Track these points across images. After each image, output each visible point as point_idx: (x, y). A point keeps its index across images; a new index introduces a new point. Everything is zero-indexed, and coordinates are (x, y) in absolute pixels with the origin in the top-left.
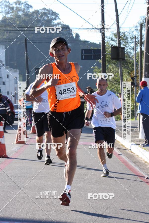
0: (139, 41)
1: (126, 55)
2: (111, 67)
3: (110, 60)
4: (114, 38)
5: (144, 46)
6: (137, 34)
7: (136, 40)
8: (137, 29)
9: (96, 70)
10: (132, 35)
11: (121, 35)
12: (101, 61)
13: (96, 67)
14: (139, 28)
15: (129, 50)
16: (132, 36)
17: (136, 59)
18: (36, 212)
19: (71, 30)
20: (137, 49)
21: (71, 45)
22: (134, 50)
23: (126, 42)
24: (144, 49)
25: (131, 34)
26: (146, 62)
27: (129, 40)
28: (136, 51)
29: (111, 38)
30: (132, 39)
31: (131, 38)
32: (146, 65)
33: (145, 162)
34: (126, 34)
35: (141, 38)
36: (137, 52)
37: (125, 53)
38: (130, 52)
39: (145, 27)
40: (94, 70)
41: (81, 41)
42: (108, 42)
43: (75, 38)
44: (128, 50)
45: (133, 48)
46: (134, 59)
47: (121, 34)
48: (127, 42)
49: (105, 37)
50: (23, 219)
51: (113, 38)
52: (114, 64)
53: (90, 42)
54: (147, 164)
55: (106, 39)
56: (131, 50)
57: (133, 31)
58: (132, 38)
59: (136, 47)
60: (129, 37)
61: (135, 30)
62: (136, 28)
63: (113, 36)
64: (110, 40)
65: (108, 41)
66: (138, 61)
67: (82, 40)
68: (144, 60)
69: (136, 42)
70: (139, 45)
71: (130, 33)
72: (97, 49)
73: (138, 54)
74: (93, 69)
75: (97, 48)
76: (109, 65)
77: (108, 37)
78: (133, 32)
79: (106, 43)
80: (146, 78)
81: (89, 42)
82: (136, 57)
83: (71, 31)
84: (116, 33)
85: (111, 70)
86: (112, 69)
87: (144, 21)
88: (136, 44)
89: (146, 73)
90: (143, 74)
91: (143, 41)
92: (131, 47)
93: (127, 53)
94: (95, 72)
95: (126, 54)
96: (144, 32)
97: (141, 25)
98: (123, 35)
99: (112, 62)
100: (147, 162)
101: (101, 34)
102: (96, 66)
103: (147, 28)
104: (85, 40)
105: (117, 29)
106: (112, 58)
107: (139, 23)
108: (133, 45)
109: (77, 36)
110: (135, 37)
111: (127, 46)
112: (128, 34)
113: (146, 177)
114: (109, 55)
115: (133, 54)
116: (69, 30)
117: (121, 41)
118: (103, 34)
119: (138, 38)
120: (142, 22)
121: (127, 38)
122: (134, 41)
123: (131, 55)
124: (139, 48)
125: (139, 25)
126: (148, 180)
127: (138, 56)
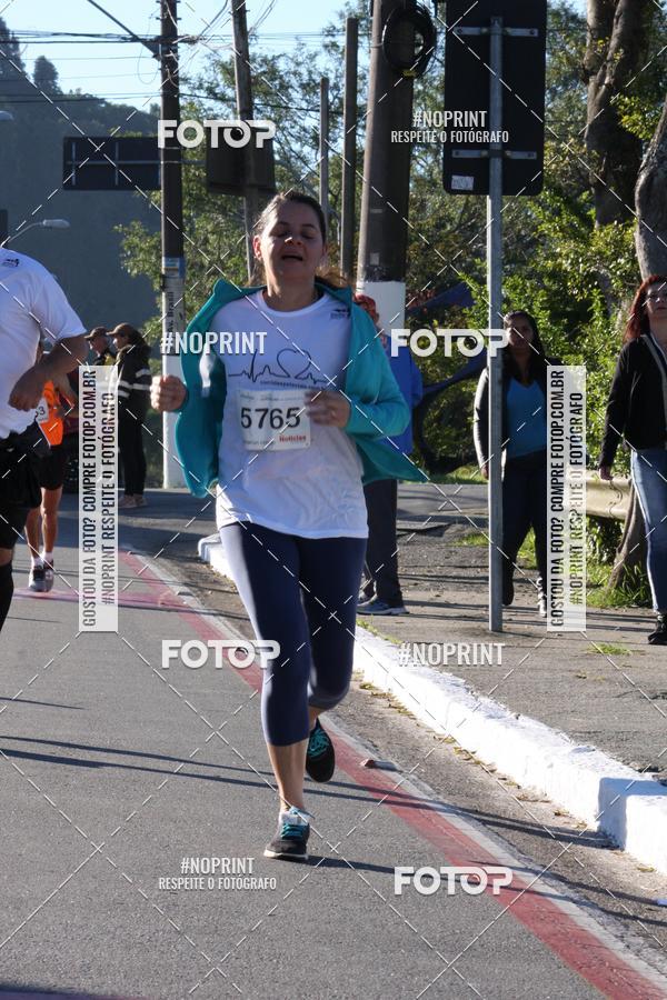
0: (341, 100)
1: (278, 167)
2: (210, 227)
3: (204, 191)
4: (222, 83)
5: (364, 127)
6: (330, 65)
7: (331, 97)
8: (334, 45)
9: (136, 240)
10: (310, 73)
11: (253, 74)
12: (158, 196)
13: (137, 225)
14: (342, 40)
15: (296, 146)
16: (311, 79)
17: (326, 190)
19: (16, 43)
20: (335, 141)
21: (11, 117)
22: (318, 144)
23: (279, 106)
24: (363, 142)
25: (303, 70)
27: (297, 95)
28: (326, 149)
29: (206, 85)
30: (308, 93)
31: (303, 86)
32: (370, 217)
33: (363, 687)
34: (282, 65)
35: (353, 90)
36: (330, 154)
37: (277, 157)
38: (300, 157)
39: (369, 35)
40: (124, 241)
41: (62, 95)
42: (191, 104)
43: (32, 81)
44: (288, 143)
45: (315, 138)
46: (318, 189)
47: (256, 69)
48: (287, 108)
49: (177, 80)
51: (218, 85)
52: (223, 211)
53: (108, 105)
54: (373, 695)
55: (183, 89)
56: (302, 146)
57: (316, 55)
58: (307, 87)
59: (326, 130)
60: (294, 81)
61: (326, 46)
62: (329, 40)
63: (220, 77)
64: (203, 93)
65: (196, 100)
66: (336, 197)
67: (66, 91)
68: (363, 195)
69: (326, 103)
70: (342, 120)
71: (298, 64)
72: (138, 138)
73: (339, 165)
74: (121, 236)
75: (140, 134)
76: (197, 216)
77: (195, 81)
78: (312, 57)
79: (183, 108)
80: (375, 280)
81: (102, 101)
82: (325, 182)
83: (16, 48)
84: (232, 62)
85: (206, 241)
86: (212, 238)
87: (368, 5)
88: (328, 115)
89: (375, 260)
90: (360, 265)
91: (360, 100)
92: (305, 130)
93: (286, 160)
94: (130, 248)
95: (279, 163)
96: (366, 59)
97: (353, 25)
98: (264, 73)
99: (215, 204)
100: (371, 687)
101: (158, 64)
102: (133, 223)
103: (380, 41)
104: (83, 93)
105: (237, 44)
106: (214, 185)
107: (342, 16)
108: (312, 121)
109: (46, 69)
110: (325, 81)
111: (287, 124)
112: (292, 67)
113: (362, 758)
114: (198, 169)
115: (313, 166)
116: (6, 42)
117: (256, 101)
118: (169, 66)
119: (336, 87)
120: (358, 11)
121: (285, 87)
122: (317, 100)
123: (306, 171)
124: (343, 134)
125: (341, 24)
126: (373, 771)
127: (338, 176)
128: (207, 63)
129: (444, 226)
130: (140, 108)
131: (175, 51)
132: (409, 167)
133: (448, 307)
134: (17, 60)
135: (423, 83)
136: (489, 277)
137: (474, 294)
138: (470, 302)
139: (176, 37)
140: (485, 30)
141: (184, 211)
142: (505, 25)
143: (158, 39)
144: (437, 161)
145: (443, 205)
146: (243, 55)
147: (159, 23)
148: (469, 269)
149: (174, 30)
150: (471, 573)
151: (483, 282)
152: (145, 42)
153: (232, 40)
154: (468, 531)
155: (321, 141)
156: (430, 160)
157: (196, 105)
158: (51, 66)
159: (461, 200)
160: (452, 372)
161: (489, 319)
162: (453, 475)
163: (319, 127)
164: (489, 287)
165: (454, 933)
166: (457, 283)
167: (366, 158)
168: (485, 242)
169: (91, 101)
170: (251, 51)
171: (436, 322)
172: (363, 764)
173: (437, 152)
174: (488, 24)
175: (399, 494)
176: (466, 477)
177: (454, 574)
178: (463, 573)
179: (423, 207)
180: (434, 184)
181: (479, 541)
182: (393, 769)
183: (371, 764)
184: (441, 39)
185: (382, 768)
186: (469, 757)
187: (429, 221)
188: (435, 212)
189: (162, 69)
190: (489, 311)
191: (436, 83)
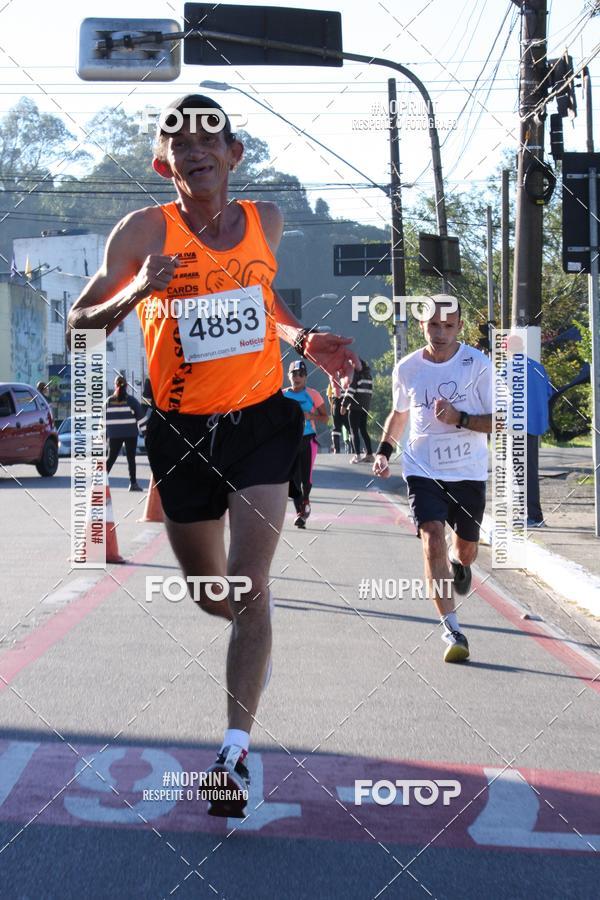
0: (499, 219)
1: (462, 260)
3: (418, 275)
4: (427, 211)
5: (513, 235)
6: (494, 199)
7: (493, 218)
8: (494, 186)
10: (480, 203)
11: (446, 204)
12: (391, 279)
14: (499, 184)
15: (473, 247)
16: (481, 207)
17: (491, 273)
18: (206, 719)
19: (304, 190)
20: (496, 243)
21: (302, 234)
22: (485, 245)
23: (462, 223)
24: (514, 243)
25: (476, 201)
26: (520, 280)
27: (472, 217)
28: (491, 248)
29: (418, 212)
30: (479, 215)
31: (476, 211)
32: (519, 288)
33: (521, 570)
34: (463, 200)
35: (506, 213)
36: (493, 251)
37: (461, 254)
38: (475, 254)
39: (516, 180)
41: (332, 220)
42: (409, 223)
43: (314, 212)
44: (467, 245)
45: (484, 242)
46: (487, 272)
47: (448, 202)
48: (466, 224)
49: (400, 209)
50: (166, 742)
51: (425, 212)
52: (429, 286)
53: (360, 225)
54: (527, 576)
55: (404, 214)
56: (476, 247)
57: (484, 192)
58: (479, 212)
59: (491, 237)
60: (471, 209)
61: (489, 187)
62: (490, 184)
63: (426, 207)
64: (416, 217)
65: (412, 221)
66: (497, 277)
67: (334, 218)
68: (514, 275)
69: (491, 221)
70: (500, 231)
71: (473, 198)
72: (378, 244)
73: (498, 258)
75: (379, 242)
77: (411, 210)
78: (481, 194)
79: (405, 226)
80: (522, 326)
81: (356, 223)
82: (491, 268)
83: (304, 194)
84: (433, 198)
87: (515, 162)
88: (492, 228)
89: (523, 313)
90: (513, 317)
91: (511, 219)
92: (477, 237)
93: (467, 255)
95: (462, 257)
96: (515, 195)
97: (506, 174)
98: (453, 204)
99: (425, 282)
100: (525, 571)
101: (390, 200)
103: (522, 183)
104: (344, 219)
105: (437, 187)
106: (425, 270)
107: (498, 169)
108: (482, 232)
109: (322, 206)
110: (489, 208)
111: (467, 234)
112: (469, 200)
113: (521, 613)
114: (414, 261)
115: (483, 259)
116: (299, 190)
117: (448, 221)
118: (396, 201)
119: (496, 211)
120: (508, 166)
121: (465, 212)
122: (486, 220)
123: (479, 261)
124: (501, 239)
125: (499, 174)
126: (528, 622)
127: (499, 264)
128: (419, 199)
129: (562, 293)
130: (378, 227)
131: (399, 192)
132: (541, 259)
133: (566, 341)
134: (305, 200)
135: (548, 208)
136: (591, 323)
137: (582, 333)
138: (580, 338)
139: (400, 184)
140: (585, 176)
141: (406, 287)
142: (597, 172)
143: (389, 186)
144: (557, 254)
145: (561, 280)
146: (440, 193)
147: (390, 177)
148: (578, 318)
149: (398, 180)
150: (584, 501)
151: (587, 326)
152: (382, 188)
153: (434, 185)
154: (581, 476)
155: (488, 244)
156: (553, 253)
157: (412, 224)
158: (325, 203)
159: (572, 277)
160: (570, 380)
161: (592, 348)
162: (571, 442)
163: (487, 235)
164: (591, 328)
165: (580, 718)
166: (571, 326)
167: (516, 253)
168: (587, 302)
169: (350, 223)
170: (445, 191)
171: (559, 350)
172: (522, 617)
173: (557, 249)
174: (587, 172)
175: (540, 454)
176: (579, 443)
177: (574, 502)
178: (579, 501)
179: (549, 282)
180: (555, 267)
181: (589, 482)
182: (540, 620)
183: (527, 617)
184: (559, 183)
185: (534, 619)
186: (585, 611)
187: (553, 290)
188: (557, 284)
189: (392, 203)
190: (592, 343)
191: (556, 208)
